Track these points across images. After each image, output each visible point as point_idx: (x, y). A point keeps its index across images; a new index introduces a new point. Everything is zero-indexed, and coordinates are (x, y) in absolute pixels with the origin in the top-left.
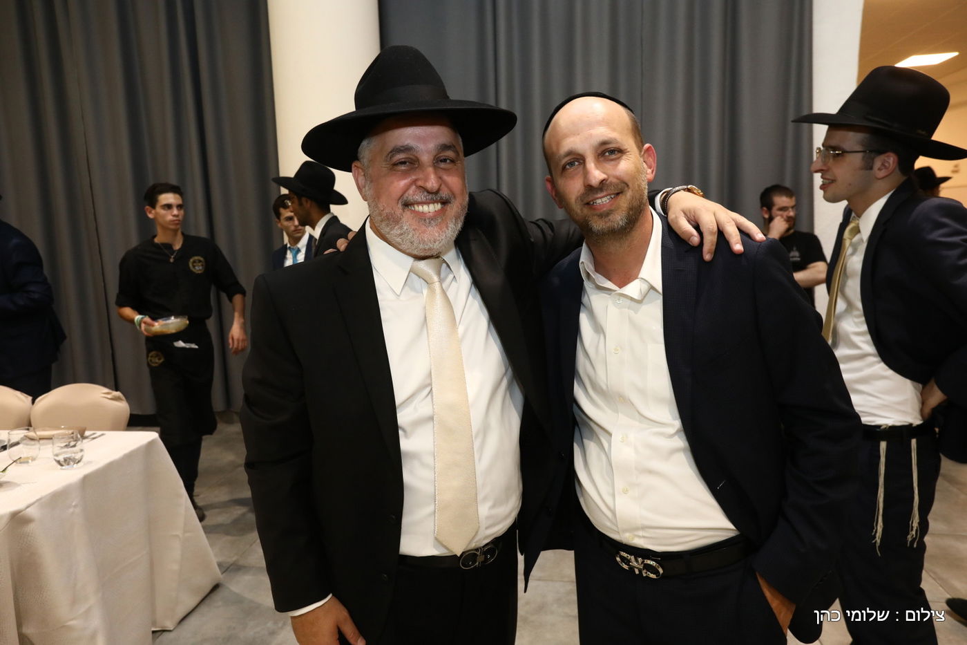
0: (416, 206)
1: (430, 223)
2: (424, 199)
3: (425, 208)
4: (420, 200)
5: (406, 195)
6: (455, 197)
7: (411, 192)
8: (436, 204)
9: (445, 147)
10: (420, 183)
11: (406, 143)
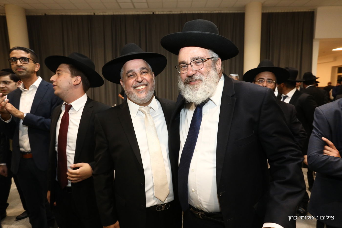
0: (137, 88)
1: (141, 92)
2: (139, 85)
3: (140, 88)
4: (137, 85)
5: (133, 85)
6: (149, 83)
7: (134, 83)
8: (143, 86)
9: (143, 68)
10: (137, 80)
11: (131, 69)
